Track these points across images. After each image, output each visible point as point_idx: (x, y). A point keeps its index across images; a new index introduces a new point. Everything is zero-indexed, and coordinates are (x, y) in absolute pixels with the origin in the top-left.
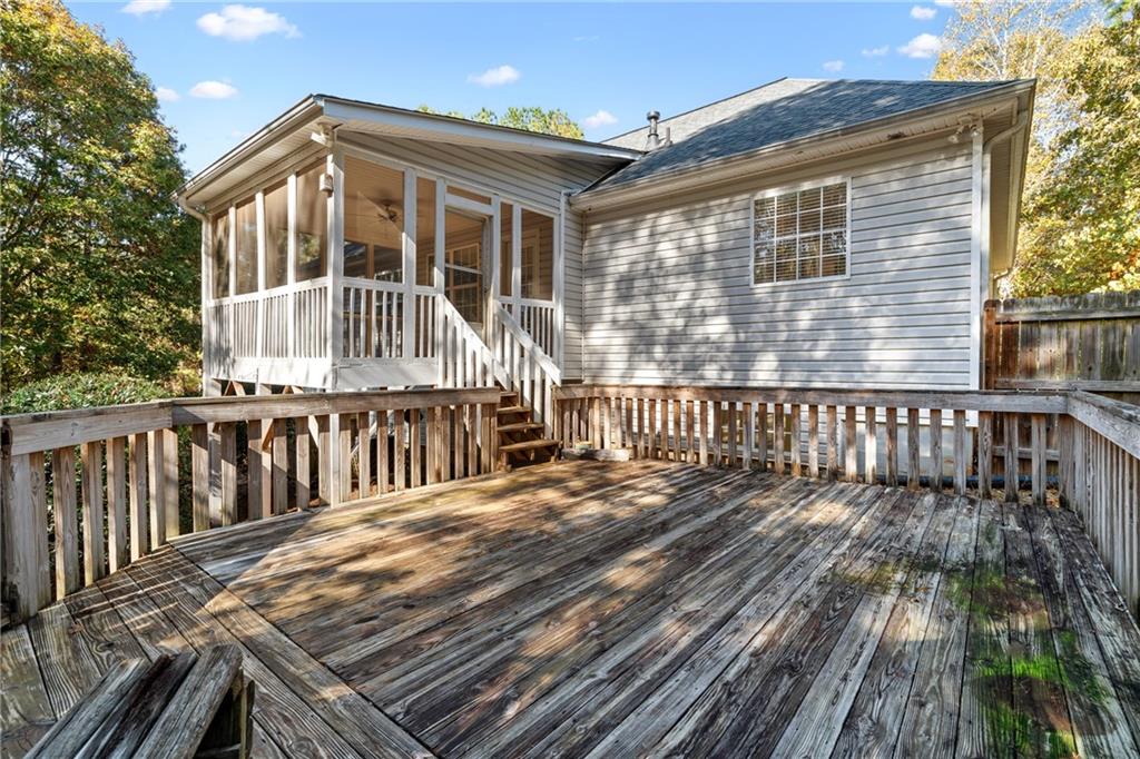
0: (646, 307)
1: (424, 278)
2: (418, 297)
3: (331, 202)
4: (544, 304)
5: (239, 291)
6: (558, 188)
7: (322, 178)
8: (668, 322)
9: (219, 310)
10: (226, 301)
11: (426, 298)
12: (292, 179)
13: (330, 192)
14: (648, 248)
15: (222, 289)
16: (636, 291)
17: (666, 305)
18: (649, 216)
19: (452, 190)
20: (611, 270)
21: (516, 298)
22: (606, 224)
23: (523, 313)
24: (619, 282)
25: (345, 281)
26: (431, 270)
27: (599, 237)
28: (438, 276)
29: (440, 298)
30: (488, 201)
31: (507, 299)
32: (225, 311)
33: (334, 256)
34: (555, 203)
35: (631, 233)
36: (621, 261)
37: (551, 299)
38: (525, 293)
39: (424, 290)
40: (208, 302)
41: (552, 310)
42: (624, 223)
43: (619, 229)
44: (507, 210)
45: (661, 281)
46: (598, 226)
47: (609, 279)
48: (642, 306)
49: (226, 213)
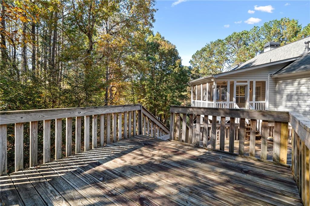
0: (297, 104)
1: (231, 100)
2: (230, 104)
3: (214, 89)
4: (262, 102)
5: (198, 100)
6: (267, 74)
7: (213, 86)
8: (303, 108)
9: (194, 102)
10: (195, 101)
11: (232, 104)
12: (207, 84)
13: (214, 88)
14: (297, 88)
15: (194, 98)
16: (293, 99)
17: (303, 104)
18: (298, 79)
19: (237, 82)
20: (285, 93)
21: (254, 102)
22: (284, 81)
23: (256, 105)
24: (287, 96)
25: (216, 103)
26: (233, 98)
27: (282, 84)
28: (234, 99)
29: (235, 104)
30: (246, 82)
31: (251, 102)
32: (195, 102)
33: (215, 98)
34: (266, 78)
35: (292, 84)
36: (288, 91)
37: (265, 100)
38: (256, 100)
39: (231, 102)
40: (192, 100)
41: (265, 103)
42: (289, 81)
43: (288, 82)
44: (251, 83)
45: (301, 97)
46: (281, 81)
47: (284, 95)
48: (295, 103)
49: (196, 86)
